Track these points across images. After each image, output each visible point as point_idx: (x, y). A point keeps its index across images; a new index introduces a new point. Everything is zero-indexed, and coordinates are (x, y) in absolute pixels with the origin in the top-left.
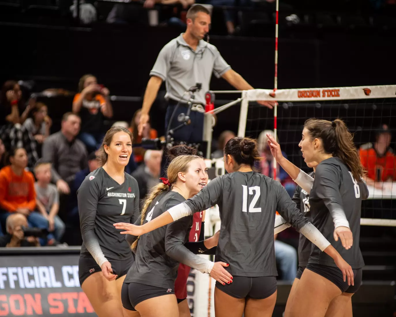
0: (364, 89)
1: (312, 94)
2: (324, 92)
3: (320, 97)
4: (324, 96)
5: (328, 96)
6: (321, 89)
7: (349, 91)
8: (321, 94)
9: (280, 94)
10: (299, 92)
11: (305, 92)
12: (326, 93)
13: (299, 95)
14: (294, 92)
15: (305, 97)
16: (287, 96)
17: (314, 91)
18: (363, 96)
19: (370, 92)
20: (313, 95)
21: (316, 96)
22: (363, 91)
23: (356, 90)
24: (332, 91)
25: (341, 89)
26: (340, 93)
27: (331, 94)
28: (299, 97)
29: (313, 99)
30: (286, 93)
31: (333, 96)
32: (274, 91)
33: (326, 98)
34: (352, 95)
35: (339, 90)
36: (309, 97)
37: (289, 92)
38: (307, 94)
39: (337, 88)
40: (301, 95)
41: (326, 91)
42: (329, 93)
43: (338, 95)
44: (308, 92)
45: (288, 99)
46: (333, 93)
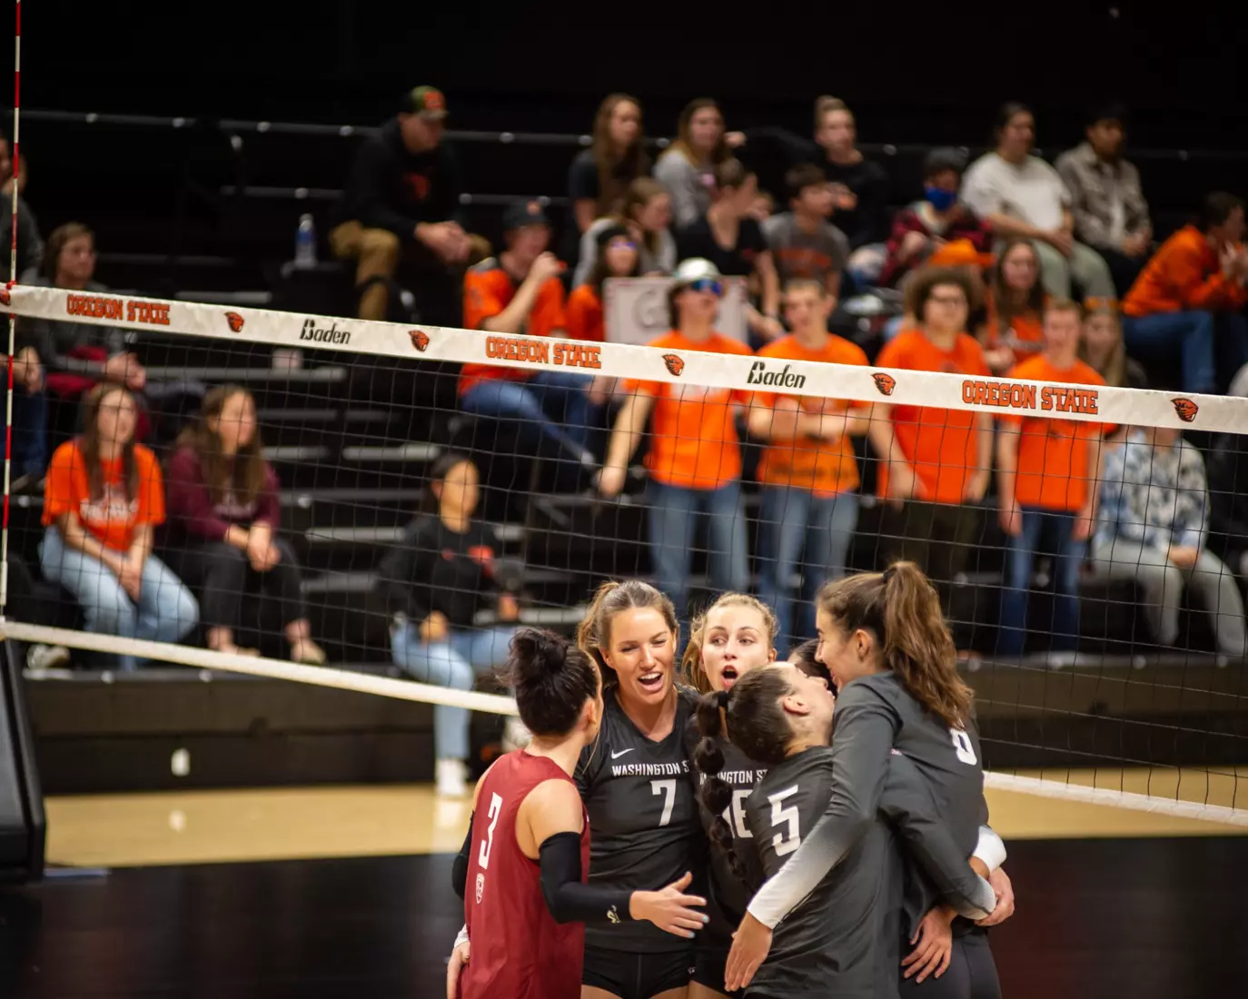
0: (227, 314)
1: (102, 309)
2: (132, 306)
3: (121, 318)
4: (131, 318)
5: (143, 319)
6: (126, 299)
7: (191, 312)
8: (125, 312)
9: (21, 298)
10: (70, 298)
11: (87, 300)
12: (137, 311)
13: (71, 307)
14: (57, 298)
15: (85, 314)
16: (41, 304)
17: (107, 301)
18: (225, 332)
19: (242, 325)
20: (103, 313)
21: (111, 316)
22: (225, 318)
23: (209, 313)
24: (152, 307)
25: (174, 304)
26: (171, 315)
27: (149, 314)
28: (71, 311)
29: (103, 321)
30: (38, 297)
31: (154, 321)
32: (9, 287)
33: (137, 325)
34: (197, 325)
35: (167, 308)
36: (94, 314)
37: (46, 293)
38: (90, 307)
39: (163, 302)
40: (76, 306)
41: (137, 305)
42: (145, 312)
43: (166, 321)
44: (94, 301)
45: (44, 314)
46: (154, 313)
